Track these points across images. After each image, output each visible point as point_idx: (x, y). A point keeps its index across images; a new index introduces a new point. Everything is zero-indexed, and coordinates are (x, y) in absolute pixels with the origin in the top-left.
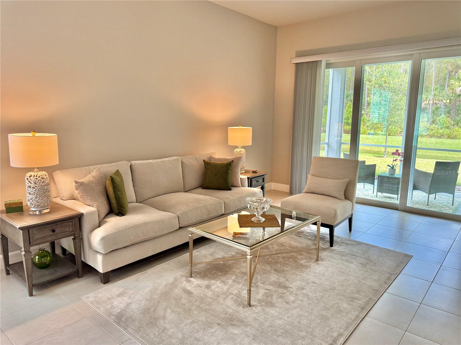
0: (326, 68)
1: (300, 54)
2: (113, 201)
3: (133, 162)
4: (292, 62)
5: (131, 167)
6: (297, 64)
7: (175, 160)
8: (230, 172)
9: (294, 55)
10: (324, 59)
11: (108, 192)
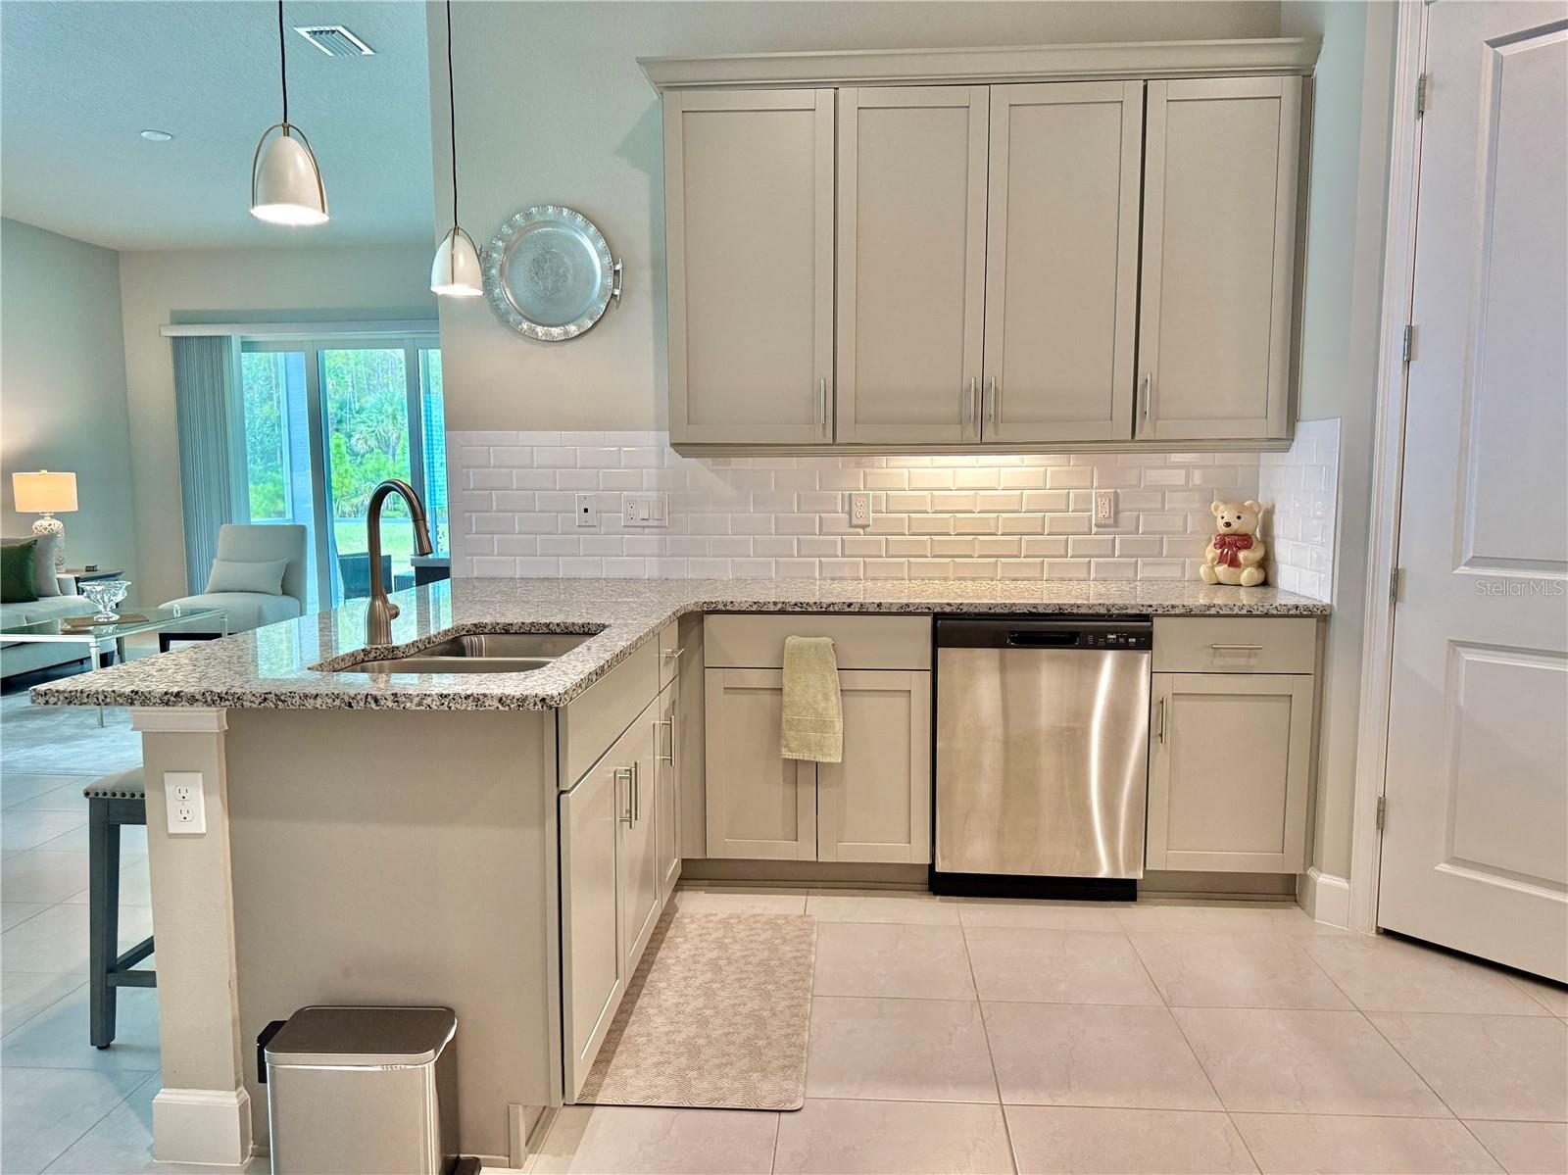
0: (243, 351)
1: (180, 319)
4: (164, 334)
6: (175, 339)
8: (31, 563)
9: (167, 319)
10: (235, 334)
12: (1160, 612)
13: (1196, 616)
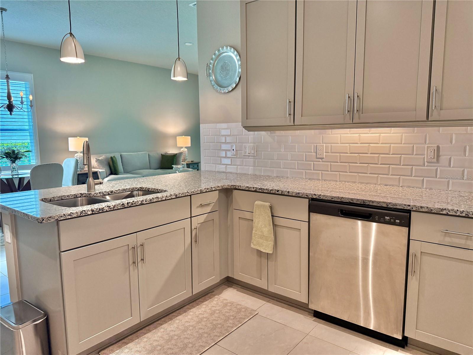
2: (112, 168)
3: (122, 153)
5: (121, 155)
7: (145, 153)
8: (175, 159)
11: (110, 164)
12: (414, 209)
13: (434, 213)
